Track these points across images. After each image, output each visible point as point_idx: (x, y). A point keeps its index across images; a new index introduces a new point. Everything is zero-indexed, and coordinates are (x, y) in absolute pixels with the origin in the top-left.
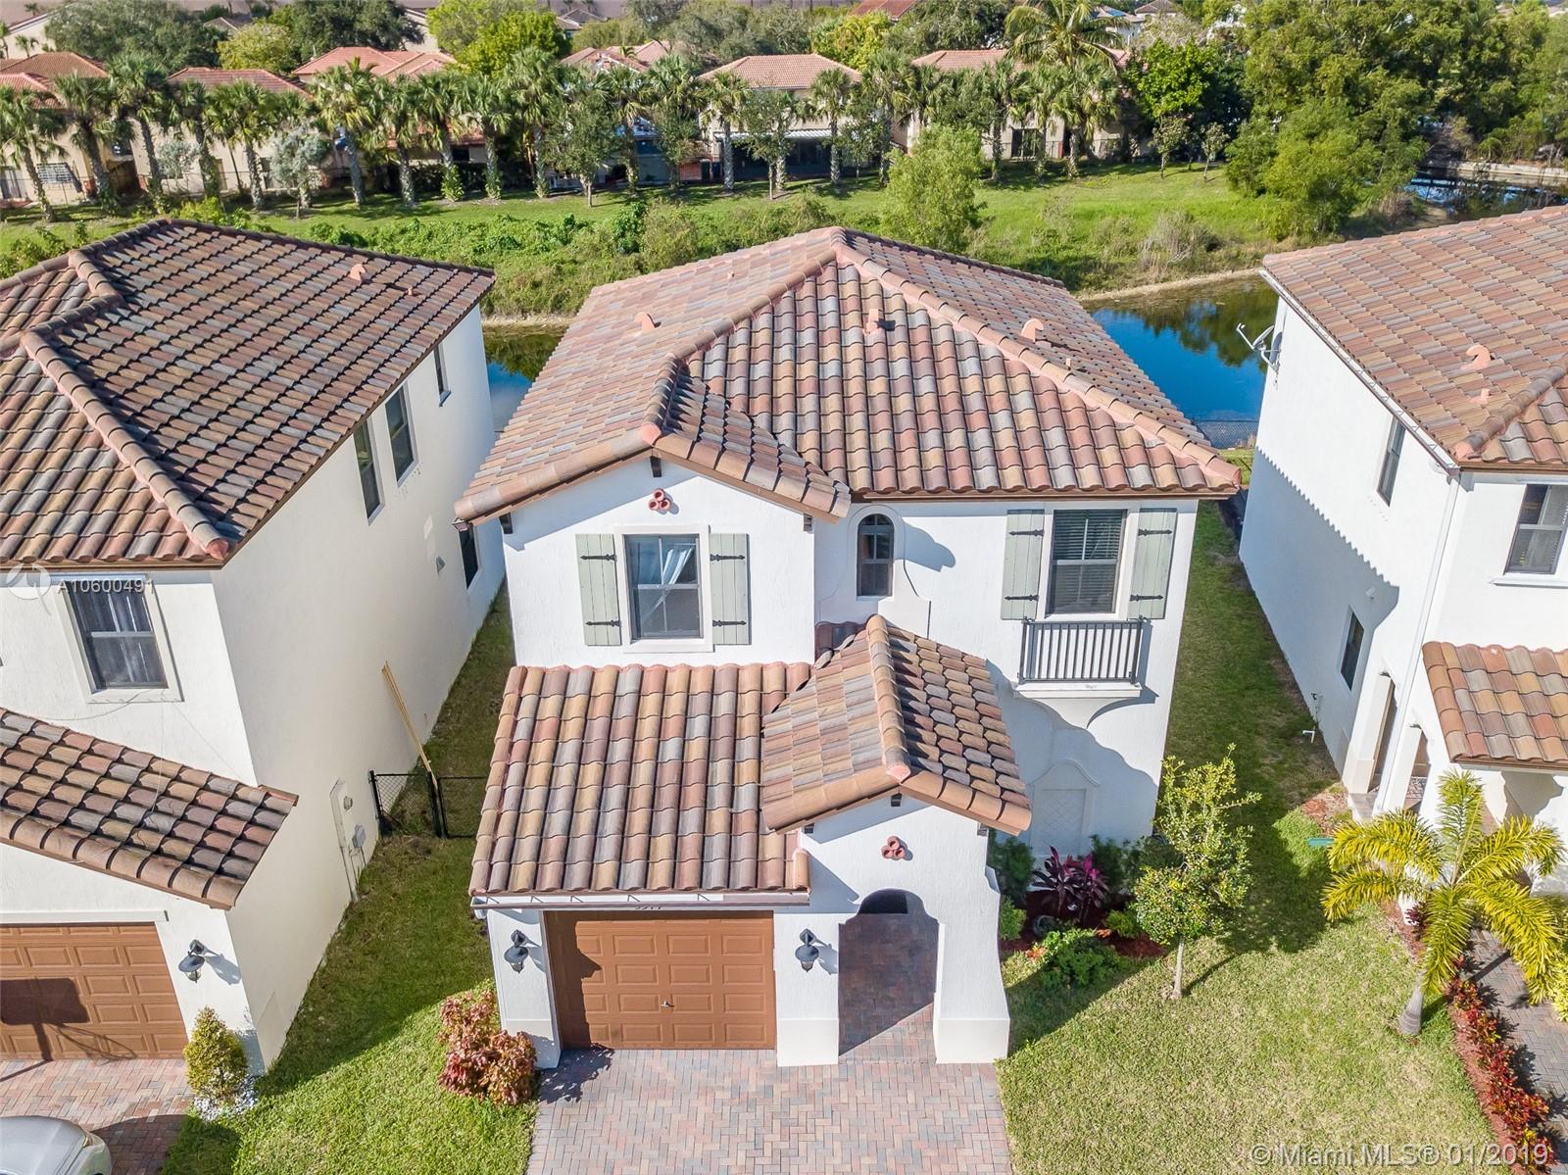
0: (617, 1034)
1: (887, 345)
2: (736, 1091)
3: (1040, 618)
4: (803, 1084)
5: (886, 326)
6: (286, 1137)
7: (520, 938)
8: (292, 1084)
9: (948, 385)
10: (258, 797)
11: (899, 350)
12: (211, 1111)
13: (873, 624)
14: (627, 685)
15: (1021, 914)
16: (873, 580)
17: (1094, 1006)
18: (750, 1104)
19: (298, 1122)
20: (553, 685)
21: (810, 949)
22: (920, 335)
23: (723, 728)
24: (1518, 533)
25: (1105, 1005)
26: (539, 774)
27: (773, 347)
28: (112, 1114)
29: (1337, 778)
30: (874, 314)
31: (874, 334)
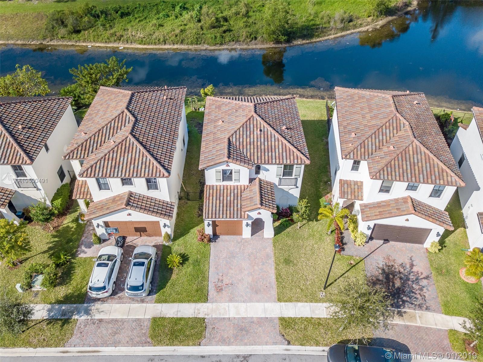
0: (221, 234)
1: (261, 135)
2: (237, 241)
3: (282, 178)
4: (246, 240)
5: (261, 130)
6: (177, 247)
7: (209, 223)
8: (176, 240)
9: (270, 143)
10: (170, 203)
11: (262, 136)
12: (167, 244)
13: (257, 179)
14: (222, 188)
15: (277, 216)
16: (257, 172)
17: (287, 230)
18: (239, 243)
19: (178, 245)
20: (211, 187)
21: (247, 225)
22: (266, 133)
23: (236, 195)
24: (353, 166)
25: (288, 230)
26: (211, 201)
27: (243, 135)
28: (153, 244)
29: (332, 192)
30: (259, 130)
31: (259, 132)
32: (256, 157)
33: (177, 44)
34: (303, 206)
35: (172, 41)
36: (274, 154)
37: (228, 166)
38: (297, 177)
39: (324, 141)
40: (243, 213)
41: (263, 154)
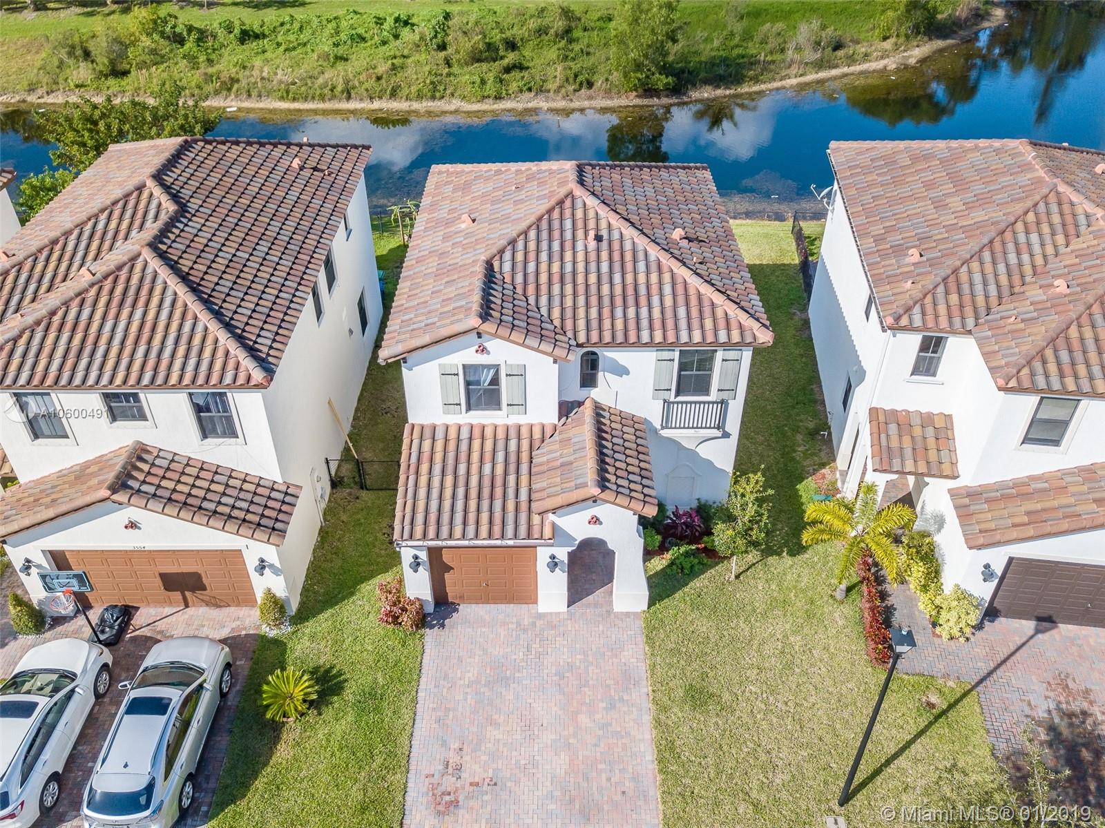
0: (462, 597)
1: (598, 250)
2: (518, 624)
3: (672, 399)
4: (550, 621)
5: (599, 238)
6: (308, 644)
7: (416, 557)
8: (306, 619)
9: (629, 278)
10: (283, 488)
11: (604, 255)
12: (273, 633)
13: (588, 404)
14: (465, 434)
15: (659, 538)
16: (588, 380)
17: (692, 584)
18: (525, 630)
19: (313, 637)
20: (427, 433)
21: (554, 564)
22: (616, 246)
23: (513, 458)
25: (697, 583)
26: (423, 480)
27: (538, 251)
28: (224, 633)
29: (834, 460)
30: (592, 234)
31: (592, 244)
32: (581, 324)
33: (380, 98)
34: (750, 498)
35: (367, 90)
36: (644, 312)
37: (482, 350)
38: (724, 395)
39: (796, 318)
40: (536, 519)
41: (606, 312)
